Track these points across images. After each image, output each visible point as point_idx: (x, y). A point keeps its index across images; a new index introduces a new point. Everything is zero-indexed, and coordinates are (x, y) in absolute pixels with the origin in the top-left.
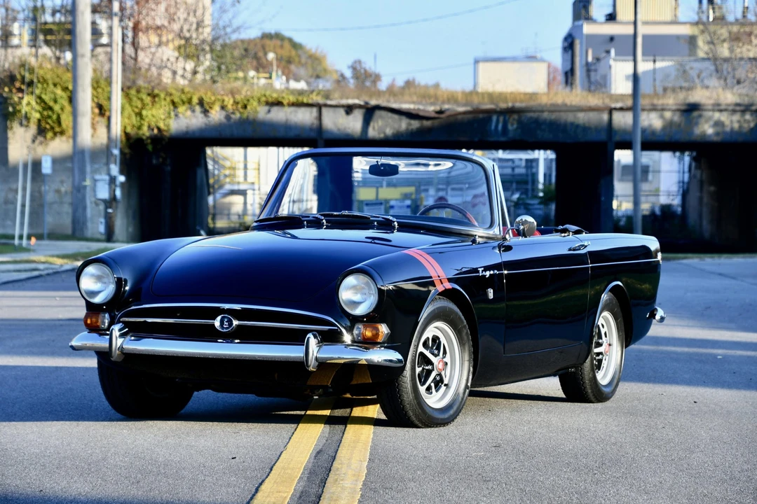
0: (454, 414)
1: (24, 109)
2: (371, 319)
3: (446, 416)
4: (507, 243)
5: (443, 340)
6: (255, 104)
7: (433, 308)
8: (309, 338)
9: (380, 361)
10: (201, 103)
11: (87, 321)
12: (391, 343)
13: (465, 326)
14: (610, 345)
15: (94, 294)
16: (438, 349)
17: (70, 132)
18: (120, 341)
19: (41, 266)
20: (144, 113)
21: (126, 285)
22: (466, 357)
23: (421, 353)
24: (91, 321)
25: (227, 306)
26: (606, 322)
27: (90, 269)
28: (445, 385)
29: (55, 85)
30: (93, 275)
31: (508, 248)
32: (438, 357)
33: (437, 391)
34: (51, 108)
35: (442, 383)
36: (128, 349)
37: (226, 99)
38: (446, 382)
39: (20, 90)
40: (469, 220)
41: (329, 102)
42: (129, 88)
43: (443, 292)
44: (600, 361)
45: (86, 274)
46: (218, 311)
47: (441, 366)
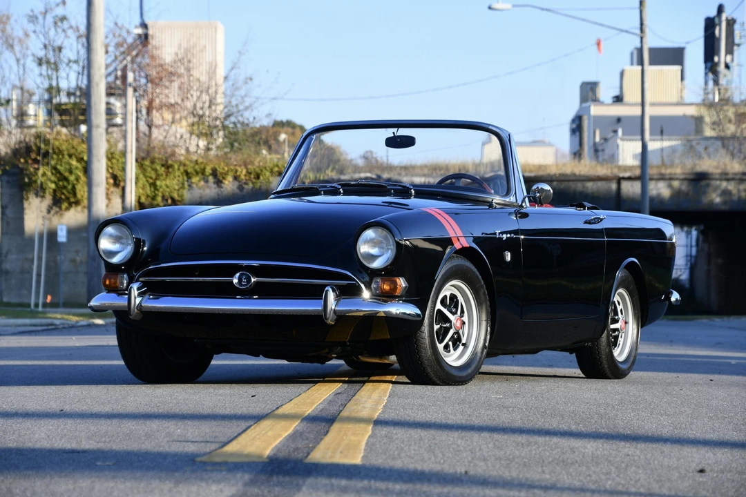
0: (472, 373)
1: (40, 179)
2: (388, 272)
3: (464, 374)
4: (523, 210)
5: (461, 300)
6: (268, 174)
7: (450, 266)
8: (327, 290)
9: (398, 313)
10: (214, 173)
11: (105, 282)
12: (408, 297)
13: (482, 286)
14: (626, 323)
15: (112, 254)
16: (456, 307)
17: (85, 202)
18: (138, 300)
19: (57, 322)
20: (158, 183)
21: (144, 246)
22: (484, 317)
23: (439, 310)
24: (110, 282)
25: (245, 263)
26: (622, 299)
27: (110, 230)
28: (463, 345)
29: (70, 156)
30: (111, 236)
31: (525, 215)
32: (455, 316)
33: (455, 350)
34: (66, 179)
35: (460, 341)
36: (147, 307)
37: (239, 169)
38: (464, 341)
39: (36, 161)
40: (485, 189)
42: (143, 159)
43: (460, 249)
44: (616, 338)
45: (105, 234)
46: (237, 268)
47: (458, 324)
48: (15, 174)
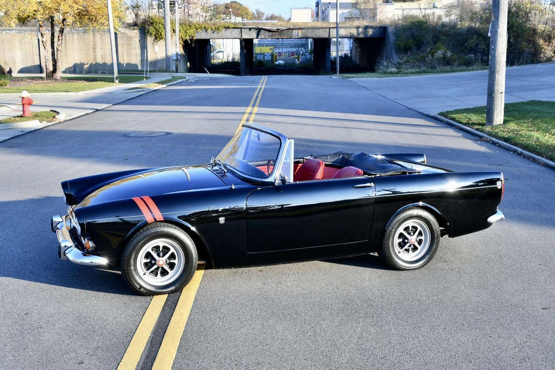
1: (150, 31)
10: (205, 28)
17: (164, 38)
19: (145, 90)
20: (187, 31)
29: (159, 23)
34: (158, 31)
39: (149, 25)
41: (244, 27)
42: (183, 24)
48: (142, 30)
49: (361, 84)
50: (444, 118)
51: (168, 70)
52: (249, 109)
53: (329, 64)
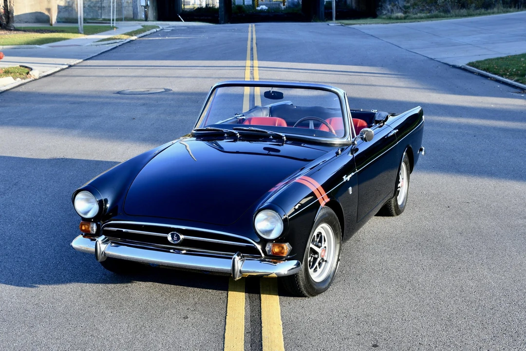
2: (279, 241)
4: (356, 147)
5: (324, 234)
8: (235, 257)
9: (286, 273)
11: (82, 227)
12: (292, 255)
15: (87, 212)
16: (321, 241)
18: (103, 247)
21: (106, 204)
22: (338, 241)
23: (311, 248)
24: (85, 228)
25: (176, 227)
27: (80, 196)
28: (325, 261)
30: (82, 199)
31: (357, 150)
32: (321, 248)
33: (320, 268)
36: (109, 254)
40: (332, 133)
43: (325, 205)
45: (79, 199)
46: (169, 230)
47: (323, 252)
49: (366, 31)
50: (475, 69)
51: (135, 18)
52: (248, 63)
53: (322, 9)
